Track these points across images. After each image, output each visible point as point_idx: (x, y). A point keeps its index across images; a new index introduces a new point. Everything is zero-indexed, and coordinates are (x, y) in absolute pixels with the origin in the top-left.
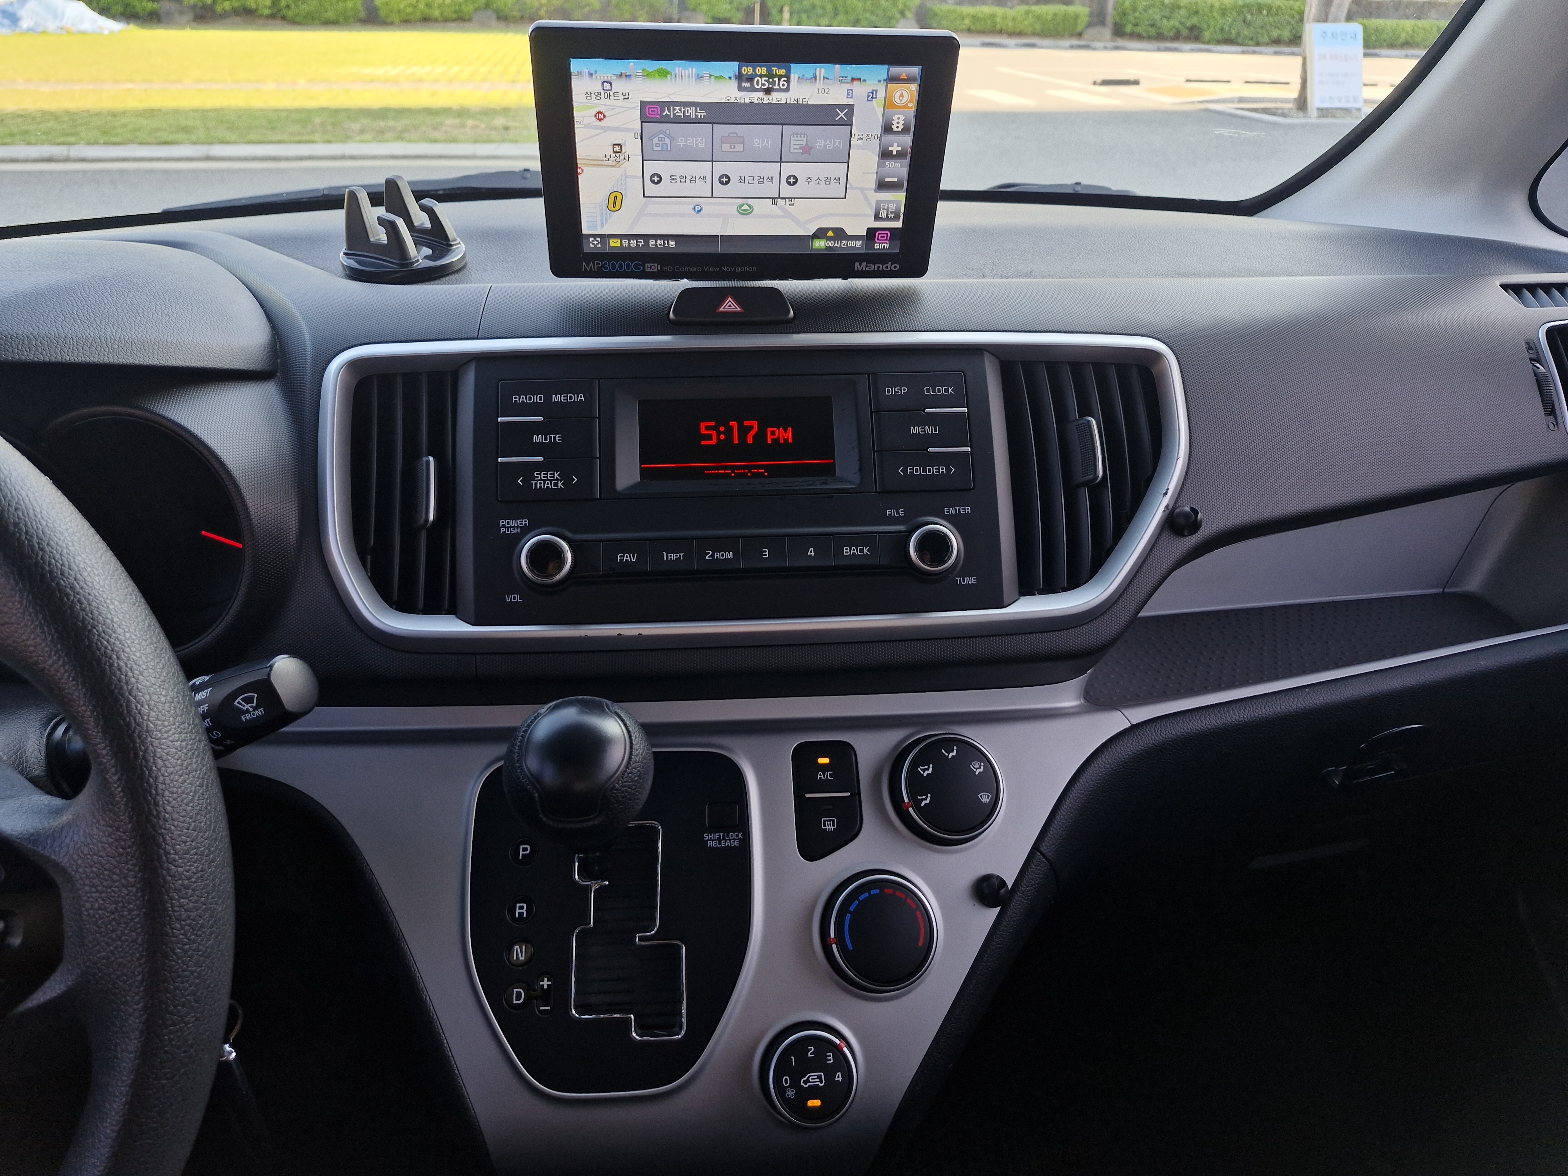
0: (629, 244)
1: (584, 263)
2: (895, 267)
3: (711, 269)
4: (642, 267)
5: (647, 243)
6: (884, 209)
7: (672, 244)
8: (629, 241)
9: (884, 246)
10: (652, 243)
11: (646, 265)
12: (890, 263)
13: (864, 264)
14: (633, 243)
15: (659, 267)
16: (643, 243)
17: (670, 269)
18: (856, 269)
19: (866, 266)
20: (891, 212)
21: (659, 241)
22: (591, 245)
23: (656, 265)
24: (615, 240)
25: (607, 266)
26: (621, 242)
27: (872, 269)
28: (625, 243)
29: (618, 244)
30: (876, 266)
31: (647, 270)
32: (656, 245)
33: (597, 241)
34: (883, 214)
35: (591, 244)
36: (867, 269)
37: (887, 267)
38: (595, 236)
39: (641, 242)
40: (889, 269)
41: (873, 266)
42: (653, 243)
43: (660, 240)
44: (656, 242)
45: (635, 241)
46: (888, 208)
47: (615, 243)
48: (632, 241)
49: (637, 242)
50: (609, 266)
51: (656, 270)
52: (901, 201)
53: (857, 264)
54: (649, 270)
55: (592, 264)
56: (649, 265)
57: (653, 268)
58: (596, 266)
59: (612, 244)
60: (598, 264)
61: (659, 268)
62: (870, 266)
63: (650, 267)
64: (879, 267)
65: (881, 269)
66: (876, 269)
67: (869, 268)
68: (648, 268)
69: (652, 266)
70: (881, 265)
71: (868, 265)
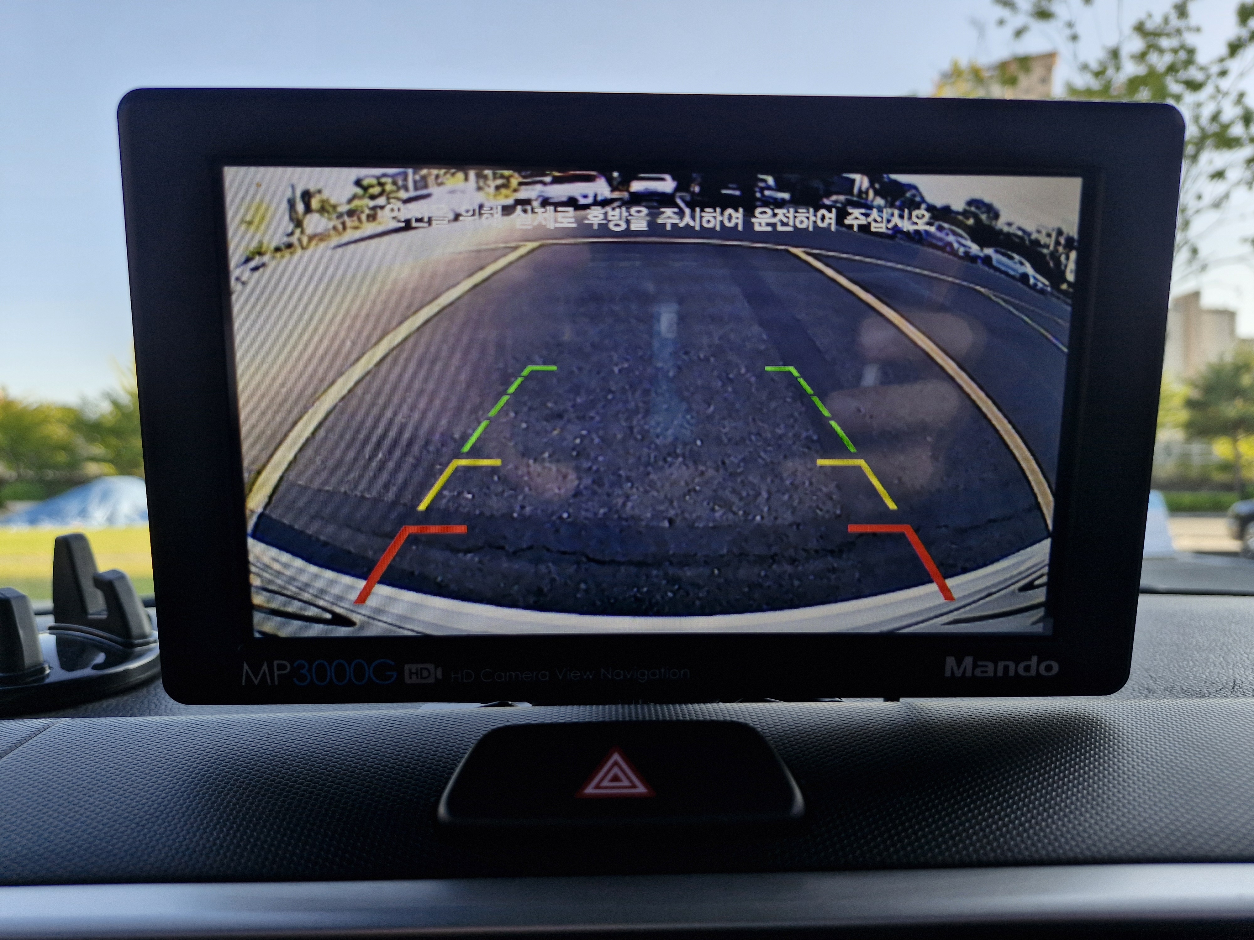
1: (245, 666)
2: (1049, 668)
3: (574, 675)
4: (395, 674)
11: (407, 667)
12: (1035, 659)
13: (968, 661)
15: (440, 671)
17: (468, 676)
18: (948, 673)
19: (975, 666)
23: (431, 667)
25: (304, 671)
27: (991, 674)
30: (1001, 665)
31: (408, 681)
36: (978, 672)
37: (1027, 668)
40: (1033, 672)
41: (990, 666)
50: (310, 670)
51: (431, 680)
53: (951, 661)
54: (415, 680)
55: (265, 666)
56: (414, 667)
57: (425, 673)
58: (277, 671)
60: (281, 667)
61: (440, 676)
62: (986, 666)
63: (417, 673)
64: (1006, 668)
65: (1012, 673)
66: (1000, 673)
67: (982, 672)
68: (411, 673)
69: (421, 669)
70: (1012, 666)
71: (980, 663)
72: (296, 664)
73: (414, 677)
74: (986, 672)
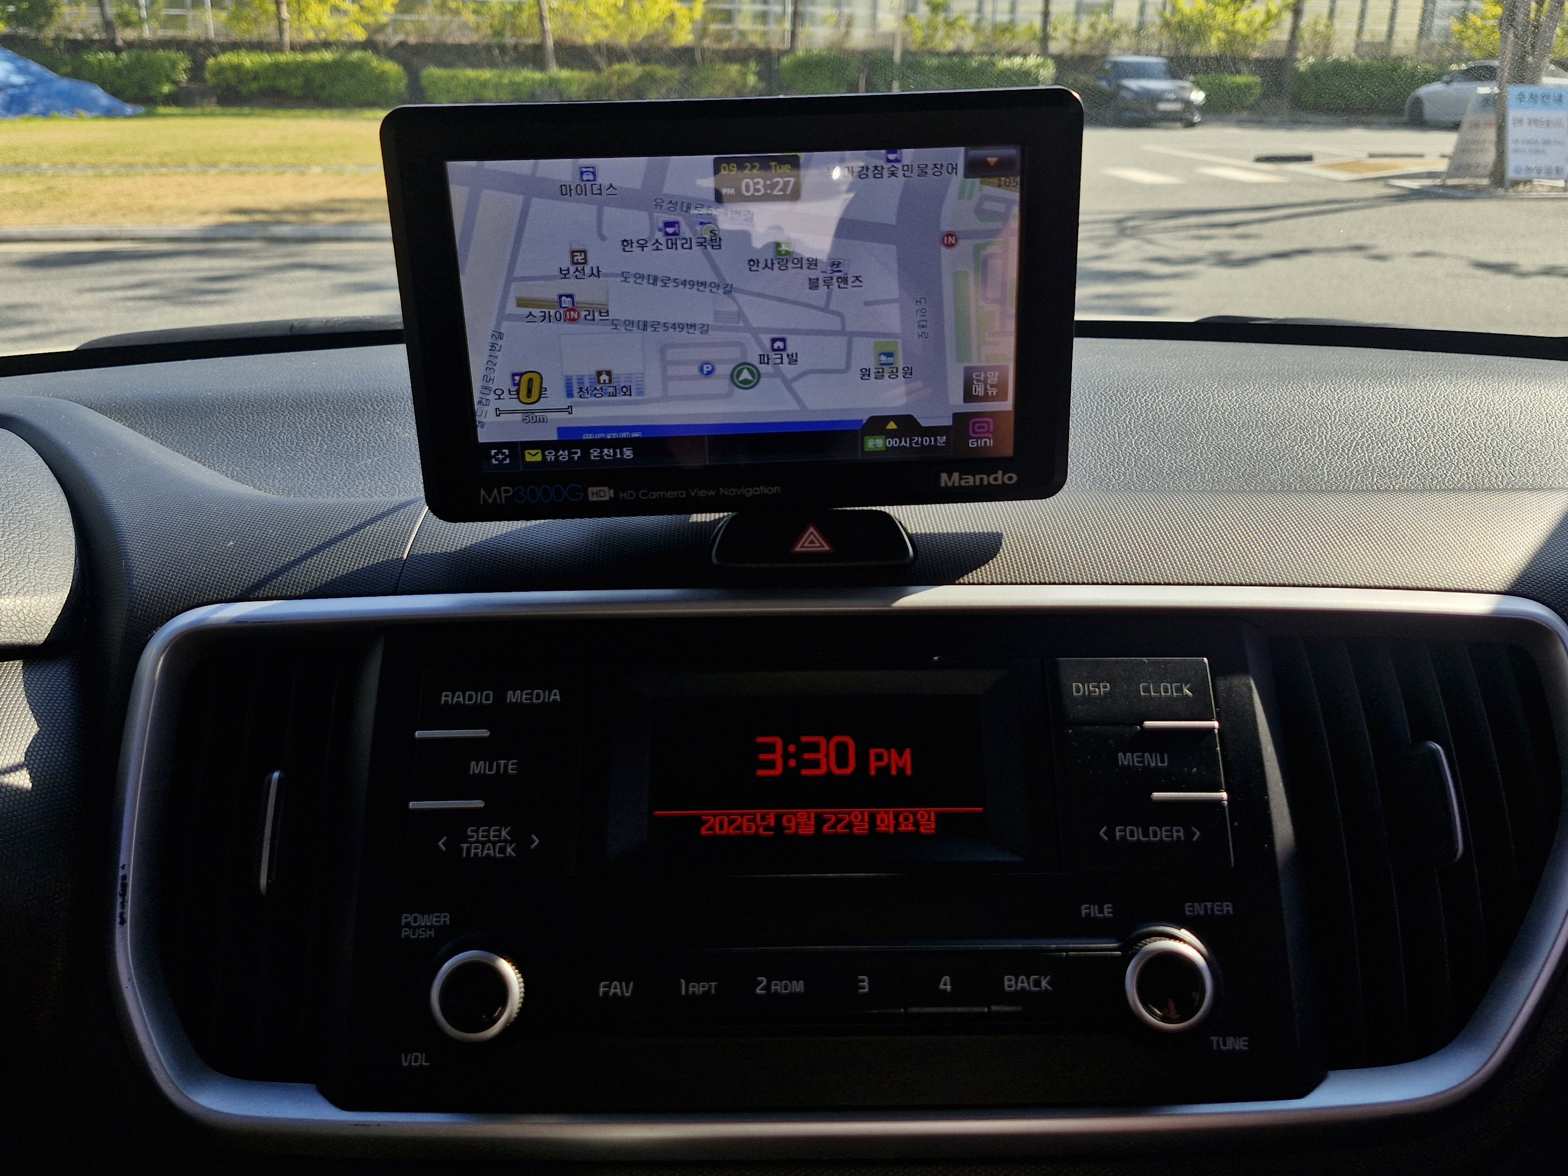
0: (557, 457)
1: (483, 492)
2: (1010, 478)
3: (702, 493)
4: (582, 494)
5: (586, 454)
6: (978, 381)
7: (628, 453)
8: (557, 452)
9: (985, 442)
10: (594, 453)
11: (590, 490)
12: (1000, 472)
13: (956, 476)
14: (564, 455)
15: (612, 491)
16: (579, 454)
17: (631, 495)
18: (943, 485)
19: (961, 479)
20: (992, 386)
21: (606, 451)
22: (494, 462)
23: (606, 489)
24: (533, 452)
25: (521, 493)
26: (544, 456)
27: (971, 484)
28: (550, 457)
29: (538, 458)
30: (978, 477)
31: (590, 499)
32: (602, 456)
33: (503, 454)
34: (979, 390)
35: (493, 460)
36: (963, 483)
37: (996, 479)
38: (499, 446)
39: (576, 453)
40: (1000, 482)
41: (971, 478)
42: (596, 454)
43: (609, 448)
44: (601, 452)
45: (566, 452)
46: (986, 378)
47: (533, 456)
48: (561, 452)
49: (570, 453)
50: (525, 493)
51: (607, 498)
52: (1006, 367)
53: (944, 476)
54: (595, 498)
55: (495, 491)
56: (595, 489)
57: (602, 494)
58: (503, 495)
59: (529, 458)
60: (506, 491)
61: (612, 495)
62: (967, 478)
63: (597, 493)
64: (981, 479)
65: (985, 483)
66: (978, 483)
67: (966, 482)
68: (593, 494)
69: (600, 491)
70: (985, 477)
71: (964, 477)
72: (516, 489)
73: (595, 496)
74: (968, 482)
